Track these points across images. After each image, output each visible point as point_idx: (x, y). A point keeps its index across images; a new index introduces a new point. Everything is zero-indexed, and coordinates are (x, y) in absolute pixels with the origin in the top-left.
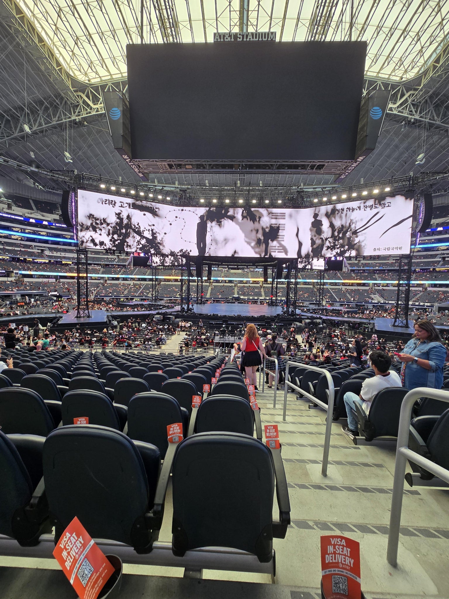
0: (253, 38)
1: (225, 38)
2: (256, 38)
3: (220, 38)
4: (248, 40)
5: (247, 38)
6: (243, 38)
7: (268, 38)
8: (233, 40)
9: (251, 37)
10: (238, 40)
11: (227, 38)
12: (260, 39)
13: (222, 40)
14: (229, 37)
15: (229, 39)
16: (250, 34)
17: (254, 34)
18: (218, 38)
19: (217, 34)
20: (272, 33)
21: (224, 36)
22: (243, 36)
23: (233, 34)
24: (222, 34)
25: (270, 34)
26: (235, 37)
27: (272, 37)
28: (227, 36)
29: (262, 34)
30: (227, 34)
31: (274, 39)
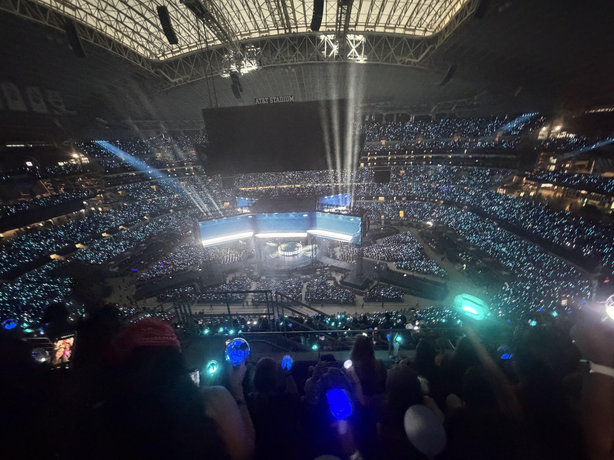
4: (277, 102)
6: (274, 101)
8: (267, 102)
9: (279, 100)
10: (271, 102)
12: (285, 101)
13: (261, 103)
15: (265, 102)
16: (278, 98)
17: (280, 98)
18: (258, 102)
19: (257, 99)
20: (291, 97)
21: (261, 101)
22: (273, 100)
23: (267, 99)
24: (260, 99)
25: (290, 98)
26: (269, 100)
27: (292, 99)
28: (263, 101)
29: (285, 98)
30: (263, 99)
31: (293, 101)
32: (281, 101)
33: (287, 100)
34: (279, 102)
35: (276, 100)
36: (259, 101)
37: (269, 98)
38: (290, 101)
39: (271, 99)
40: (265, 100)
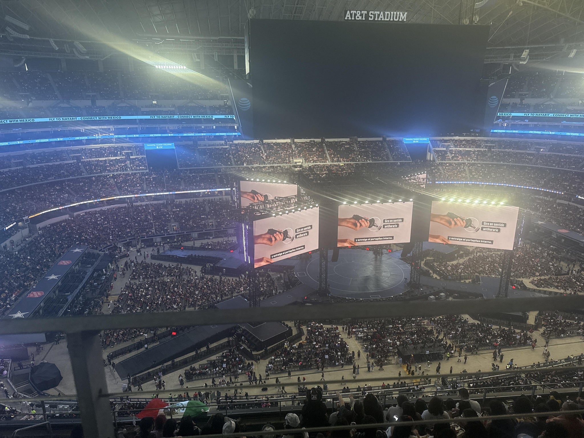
1: (357, 17)
2: (387, 18)
3: (351, 17)
4: (380, 19)
5: (378, 18)
6: (375, 18)
7: (399, 18)
8: (364, 19)
9: (383, 17)
10: (370, 19)
11: (358, 17)
12: (391, 20)
13: (353, 18)
14: (360, 15)
15: (360, 18)
16: (382, 13)
17: (386, 13)
18: (349, 16)
19: (348, 12)
21: (355, 15)
22: (375, 15)
23: (364, 13)
24: (353, 12)
26: (367, 16)
27: (403, 16)
28: (358, 15)
29: (394, 14)
30: (358, 13)
31: (405, 20)
32: (386, 19)
33: (396, 18)
34: (383, 19)
35: (379, 15)
36: (351, 15)
37: (368, 12)
38: (400, 20)
39: (372, 14)
40: (362, 15)
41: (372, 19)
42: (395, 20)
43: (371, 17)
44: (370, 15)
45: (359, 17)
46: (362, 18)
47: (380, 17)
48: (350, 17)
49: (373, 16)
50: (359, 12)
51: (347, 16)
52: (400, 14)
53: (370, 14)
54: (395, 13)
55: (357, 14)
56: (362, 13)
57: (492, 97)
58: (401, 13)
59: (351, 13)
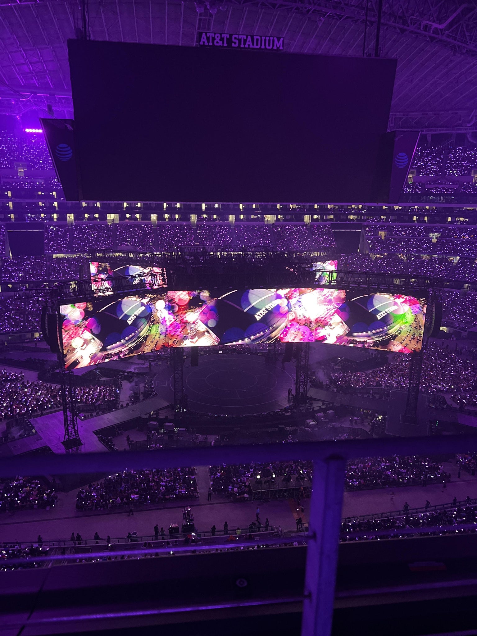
0: (253, 45)
1: (215, 41)
2: (257, 45)
3: (208, 42)
4: (246, 46)
5: (245, 44)
6: (240, 43)
7: (273, 46)
8: (225, 45)
9: (251, 43)
10: (233, 45)
12: (263, 47)
13: (211, 44)
14: (220, 40)
15: (220, 43)
16: (249, 38)
17: (255, 38)
18: (205, 40)
19: (204, 35)
20: (279, 39)
21: (214, 39)
22: (240, 40)
23: (226, 36)
24: (211, 35)
25: (276, 41)
26: (230, 41)
27: (278, 44)
28: (217, 39)
29: (265, 40)
30: (218, 37)
31: (281, 48)
32: (255, 46)
33: (269, 45)
34: (251, 46)
35: (245, 41)
36: (208, 39)
37: (231, 36)
38: (275, 48)
39: (235, 38)
40: (222, 39)
41: (237, 45)
42: (267, 47)
43: (235, 43)
44: (234, 40)
45: (219, 41)
46: (223, 43)
47: (247, 43)
48: (206, 42)
49: (237, 41)
50: (219, 35)
51: (202, 40)
52: (273, 41)
53: (233, 38)
54: (267, 38)
55: (216, 37)
56: (223, 37)
57: (399, 154)
58: (275, 39)
59: (208, 36)
